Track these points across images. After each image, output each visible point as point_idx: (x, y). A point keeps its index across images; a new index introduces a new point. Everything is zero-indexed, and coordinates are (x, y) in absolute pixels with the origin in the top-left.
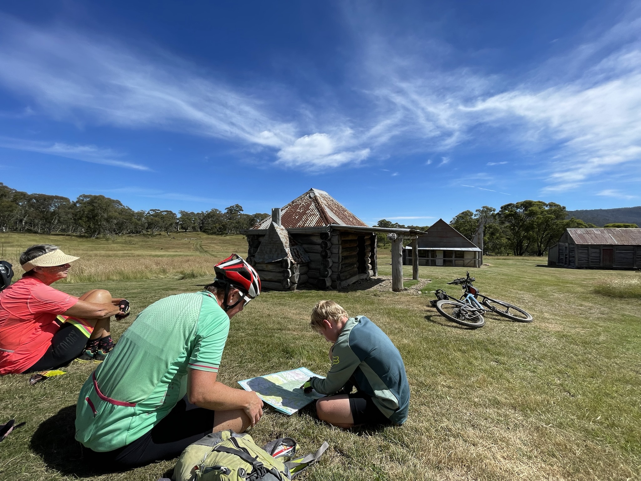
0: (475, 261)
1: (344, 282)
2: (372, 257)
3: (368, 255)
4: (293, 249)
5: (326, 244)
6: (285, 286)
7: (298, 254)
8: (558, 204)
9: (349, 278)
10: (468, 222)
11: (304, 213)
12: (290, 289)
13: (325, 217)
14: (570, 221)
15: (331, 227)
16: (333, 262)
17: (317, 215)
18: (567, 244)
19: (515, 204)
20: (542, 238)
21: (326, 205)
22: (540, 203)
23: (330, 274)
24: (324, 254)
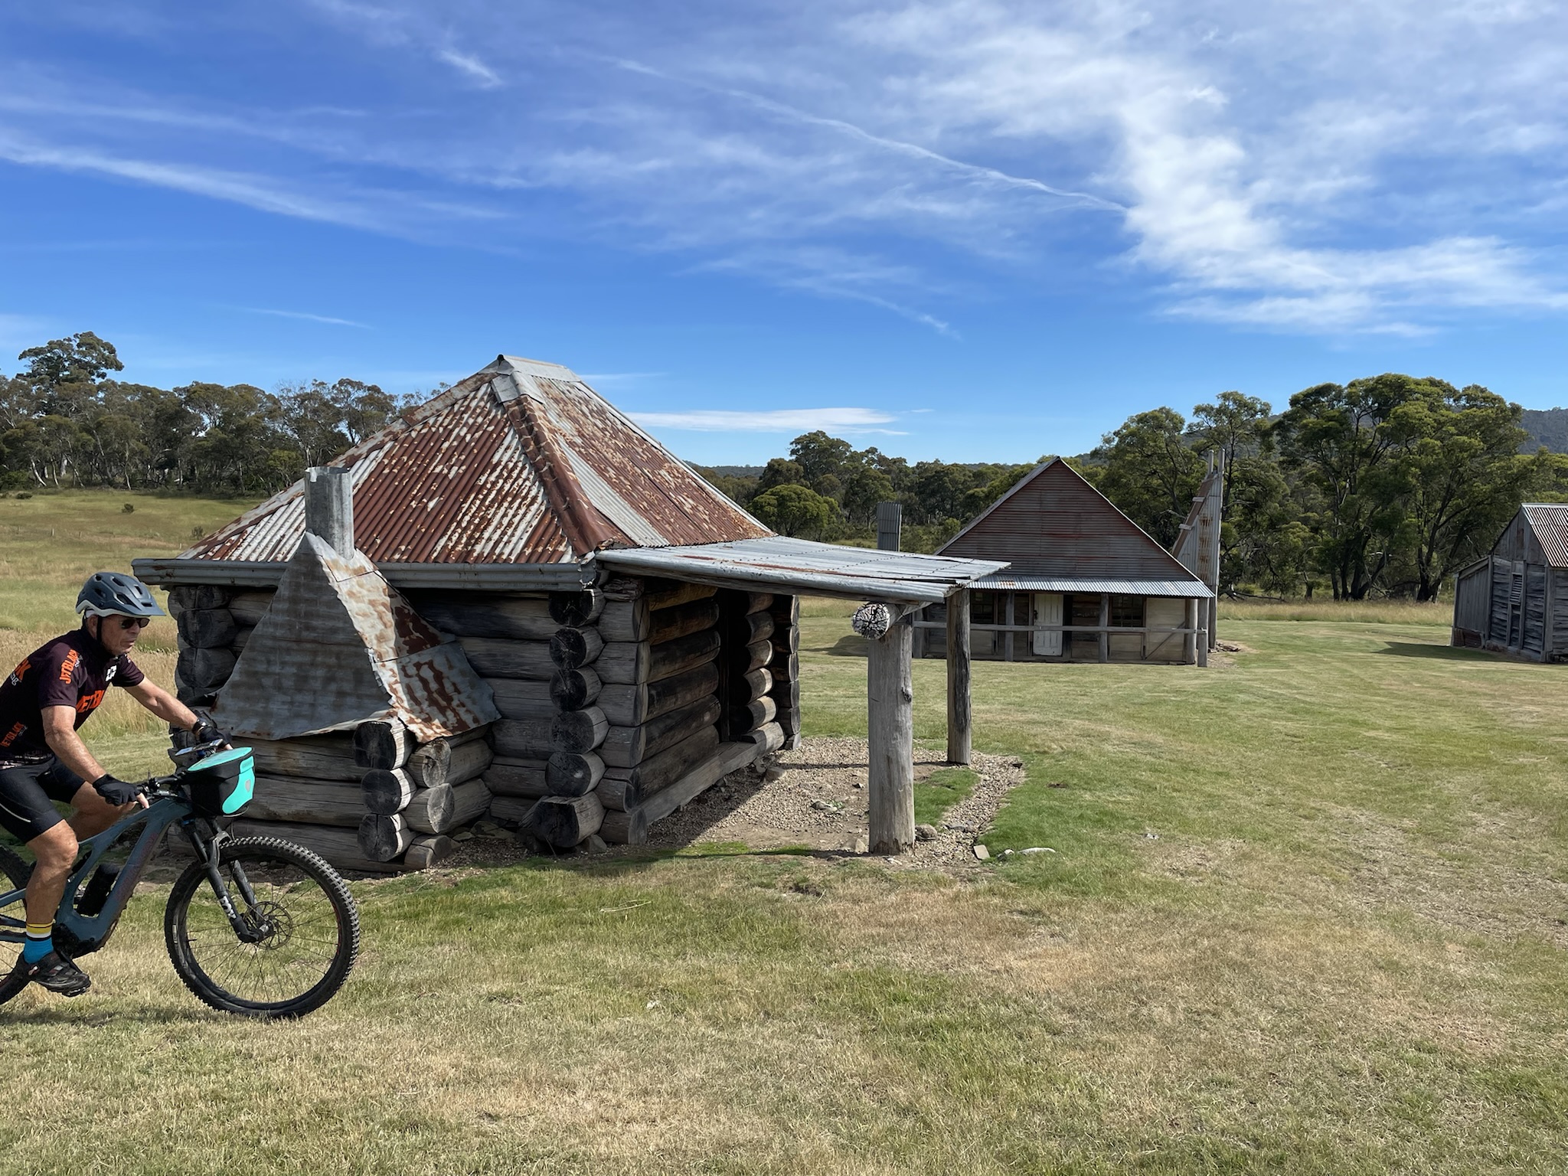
0: (1187, 639)
1: (658, 800)
2: (780, 666)
3: (762, 657)
4: (418, 666)
5: (578, 644)
6: (377, 849)
7: (441, 685)
8: (1495, 393)
9: (680, 777)
10: (1162, 457)
11: (469, 486)
12: (400, 863)
13: (571, 509)
14: (1533, 462)
15: (602, 563)
16: (611, 724)
17: (534, 499)
18: (1520, 566)
19: (1345, 385)
20: (1436, 527)
21: (572, 444)
22: (1434, 389)
23: (595, 778)
24: (566, 687)
